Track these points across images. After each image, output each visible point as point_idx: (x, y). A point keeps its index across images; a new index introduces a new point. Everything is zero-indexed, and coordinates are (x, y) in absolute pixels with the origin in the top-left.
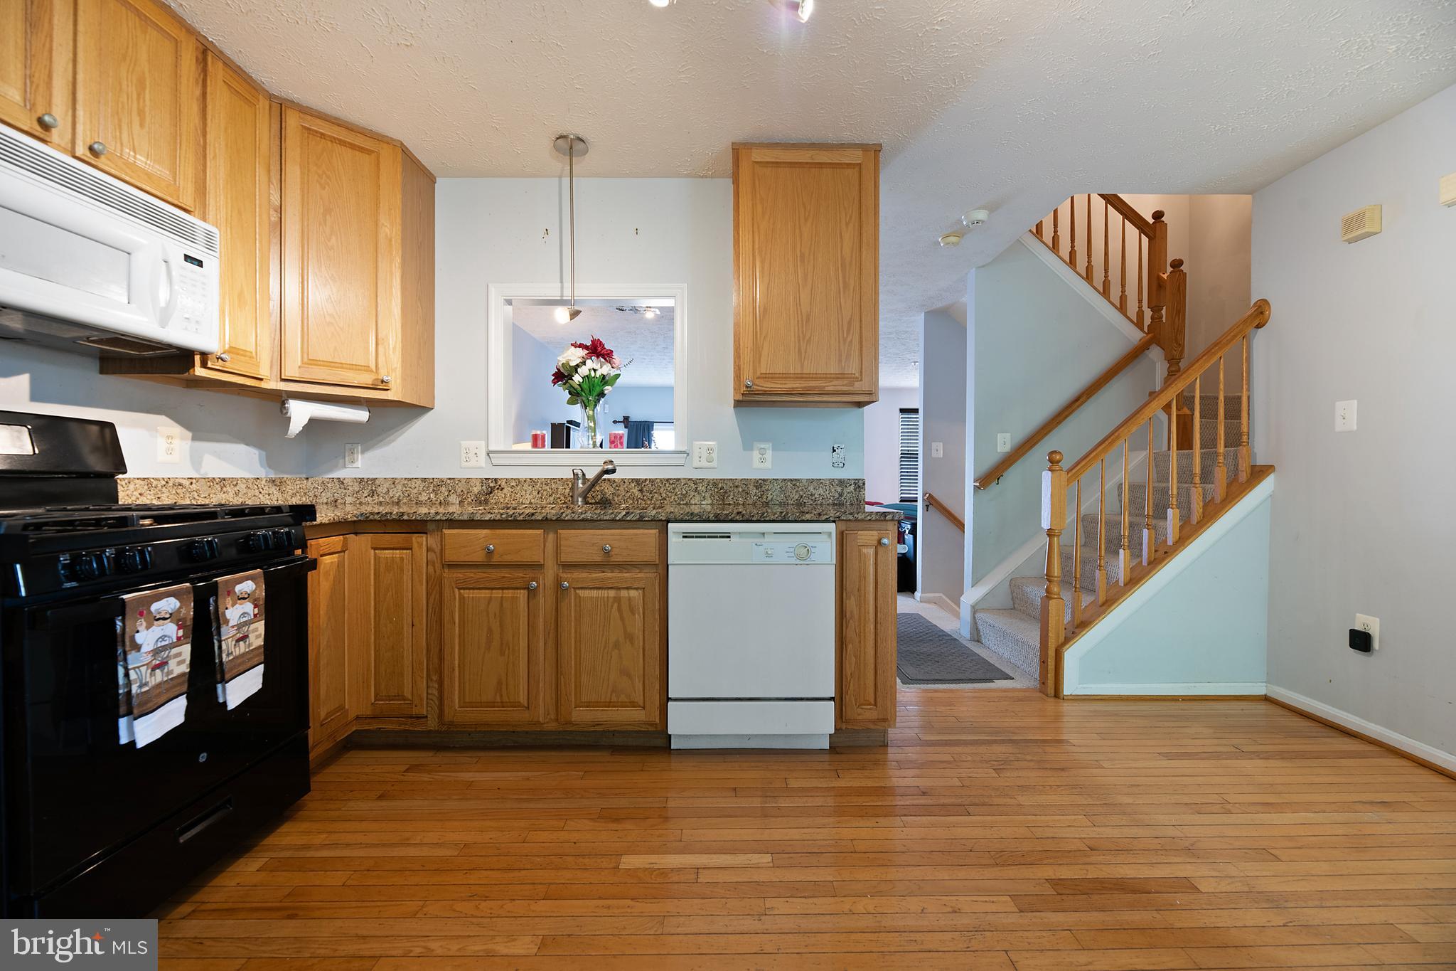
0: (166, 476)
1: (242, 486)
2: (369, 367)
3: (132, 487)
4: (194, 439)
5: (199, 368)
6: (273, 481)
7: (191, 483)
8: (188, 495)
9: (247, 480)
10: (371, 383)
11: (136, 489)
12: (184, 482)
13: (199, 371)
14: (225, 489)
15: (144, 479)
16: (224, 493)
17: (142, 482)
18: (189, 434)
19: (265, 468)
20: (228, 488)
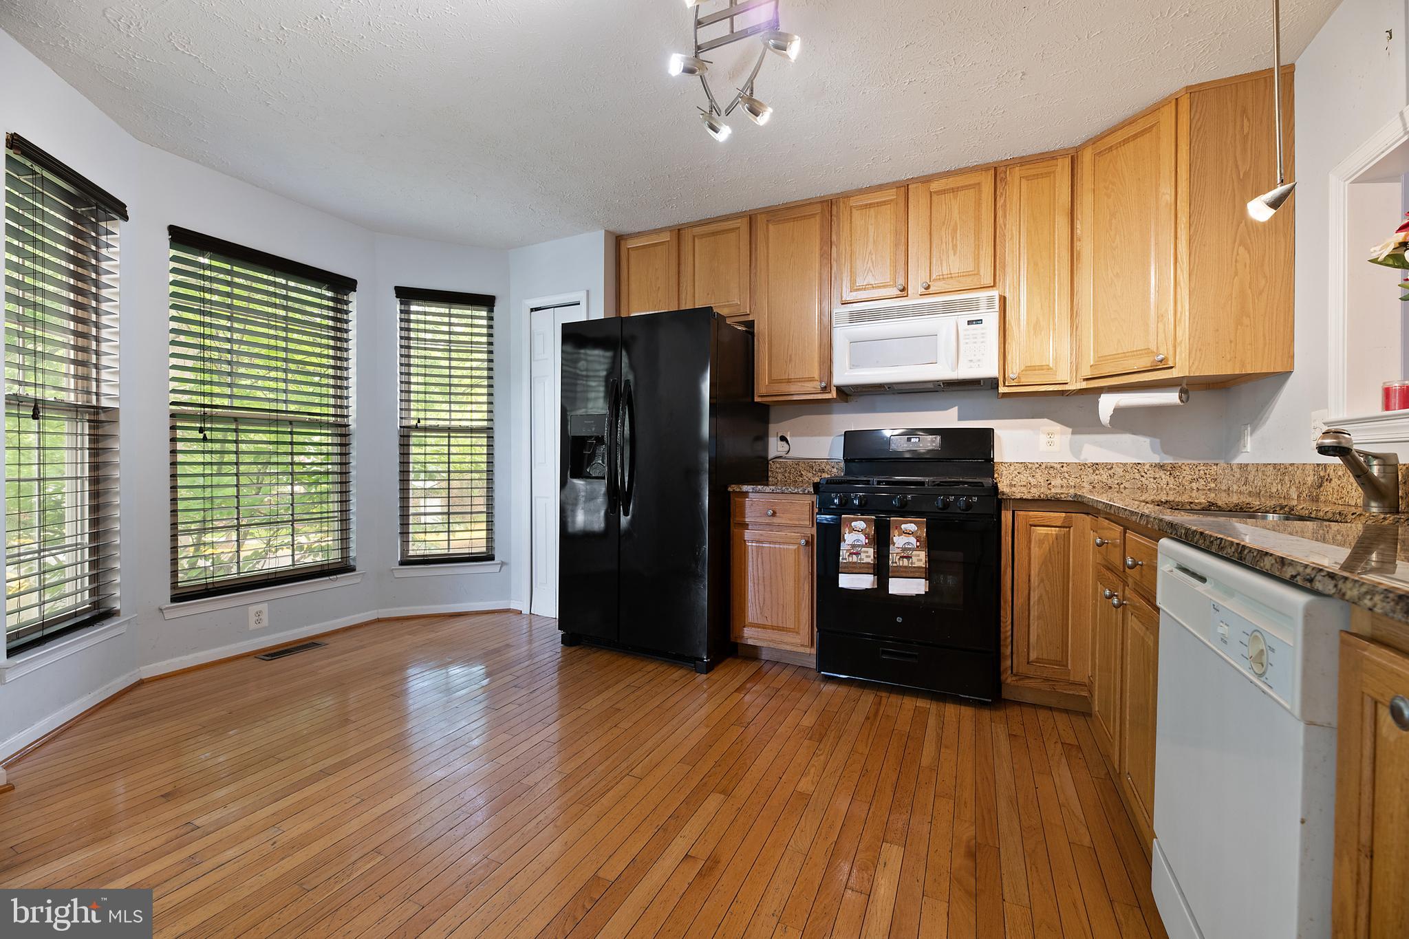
0: (1039, 461)
1: (1120, 471)
2: (1149, 349)
3: (1012, 468)
4: (1073, 433)
5: (1002, 388)
6: (1161, 467)
7: (1062, 467)
8: (1059, 475)
9: (1125, 465)
10: (1149, 365)
11: (1015, 470)
12: (1055, 466)
13: (1002, 390)
14: (1097, 472)
15: (1022, 463)
16: (1097, 475)
17: (1021, 465)
18: (1070, 430)
19: (1159, 454)
20: (1102, 471)
